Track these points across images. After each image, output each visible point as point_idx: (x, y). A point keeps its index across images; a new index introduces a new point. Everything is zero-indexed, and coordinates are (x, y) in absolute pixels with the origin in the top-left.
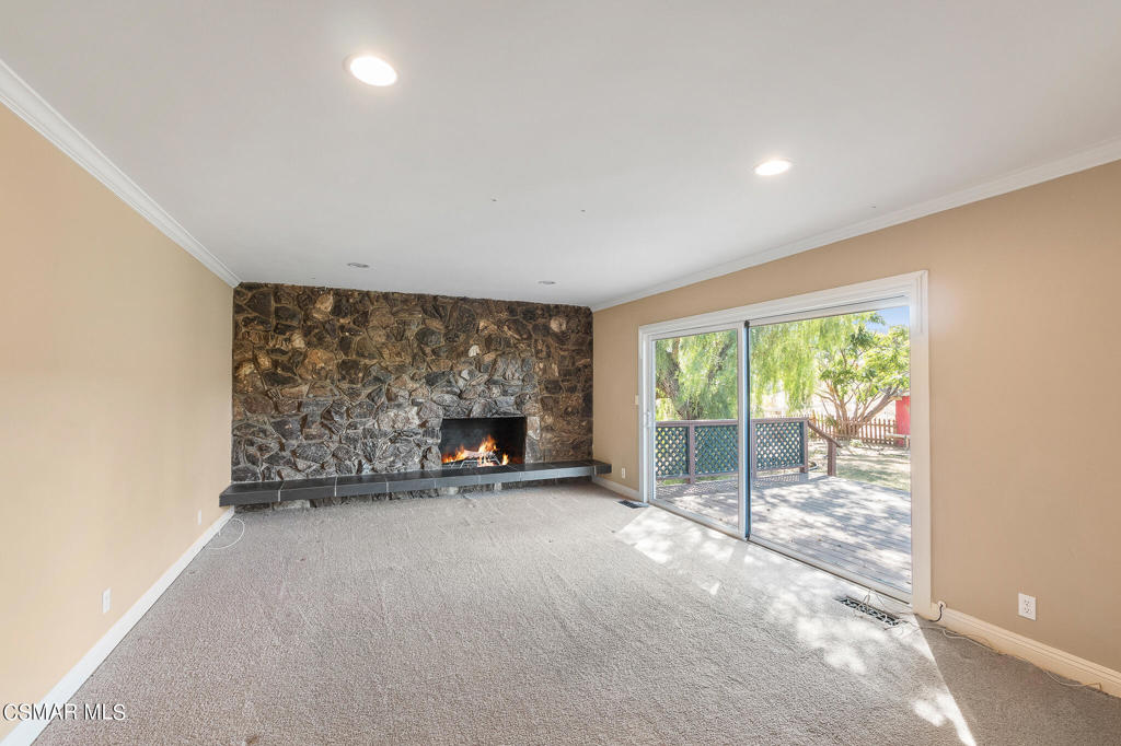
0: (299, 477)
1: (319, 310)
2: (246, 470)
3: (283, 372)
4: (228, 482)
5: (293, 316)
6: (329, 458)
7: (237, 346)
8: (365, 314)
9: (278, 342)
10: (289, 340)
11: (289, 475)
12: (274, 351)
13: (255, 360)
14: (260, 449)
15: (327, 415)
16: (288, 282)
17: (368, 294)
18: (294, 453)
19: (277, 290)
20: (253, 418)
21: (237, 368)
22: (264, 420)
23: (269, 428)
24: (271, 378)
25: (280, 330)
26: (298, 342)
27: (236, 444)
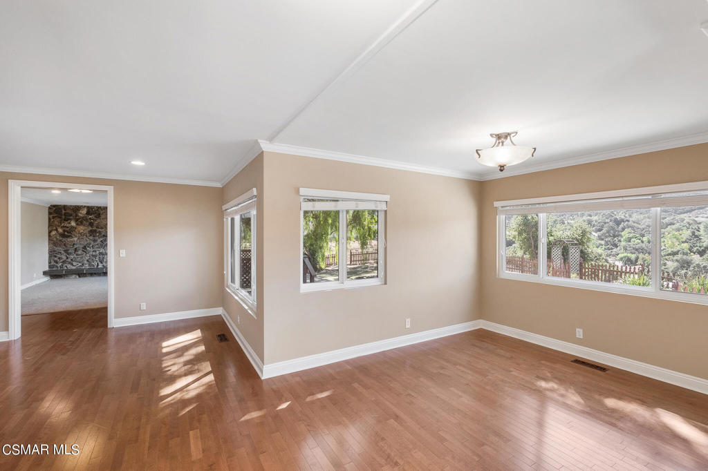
0: (74, 268)
1: (81, 213)
2: (54, 266)
3: (67, 233)
4: (47, 268)
5: (71, 215)
6: (86, 262)
7: (50, 225)
8: (99, 214)
9: (66, 224)
10: (70, 223)
11: (70, 267)
12: (64, 227)
13: (56, 230)
14: (59, 258)
15: (85, 248)
16: (68, 204)
17: (100, 207)
18: (72, 260)
19: (65, 207)
20: (56, 249)
21: (50, 232)
22: (61, 249)
23: (63, 252)
24: (63, 235)
25: (66, 220)
26: (73, 224)
27: (50, 257)
